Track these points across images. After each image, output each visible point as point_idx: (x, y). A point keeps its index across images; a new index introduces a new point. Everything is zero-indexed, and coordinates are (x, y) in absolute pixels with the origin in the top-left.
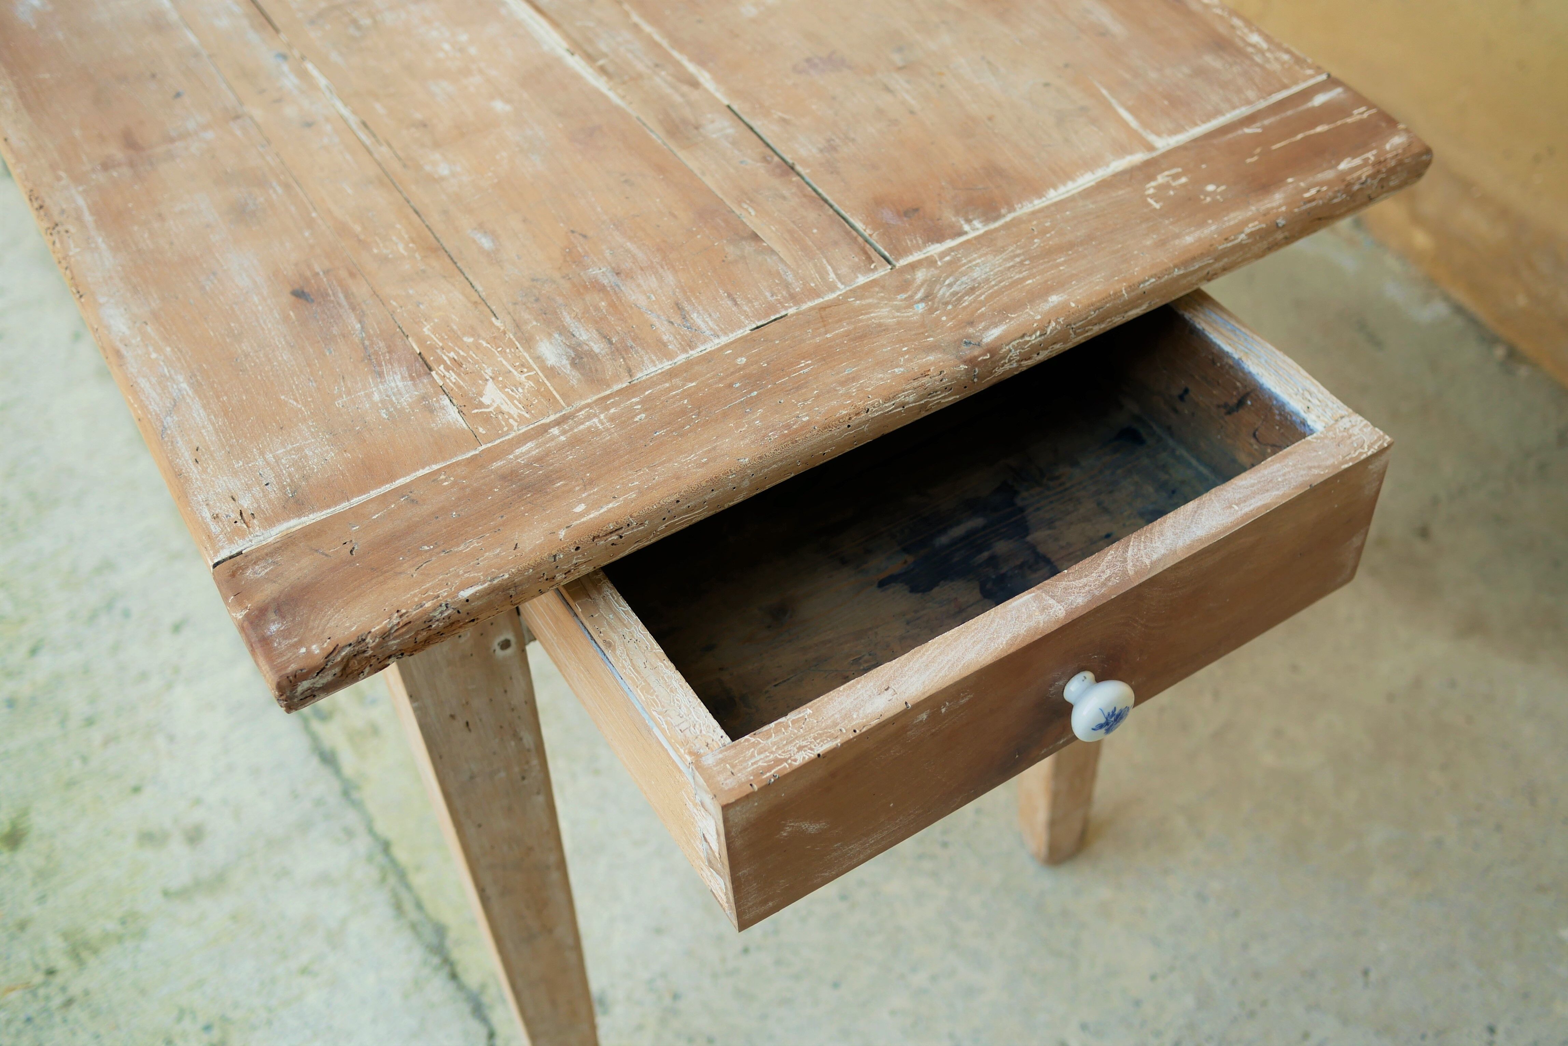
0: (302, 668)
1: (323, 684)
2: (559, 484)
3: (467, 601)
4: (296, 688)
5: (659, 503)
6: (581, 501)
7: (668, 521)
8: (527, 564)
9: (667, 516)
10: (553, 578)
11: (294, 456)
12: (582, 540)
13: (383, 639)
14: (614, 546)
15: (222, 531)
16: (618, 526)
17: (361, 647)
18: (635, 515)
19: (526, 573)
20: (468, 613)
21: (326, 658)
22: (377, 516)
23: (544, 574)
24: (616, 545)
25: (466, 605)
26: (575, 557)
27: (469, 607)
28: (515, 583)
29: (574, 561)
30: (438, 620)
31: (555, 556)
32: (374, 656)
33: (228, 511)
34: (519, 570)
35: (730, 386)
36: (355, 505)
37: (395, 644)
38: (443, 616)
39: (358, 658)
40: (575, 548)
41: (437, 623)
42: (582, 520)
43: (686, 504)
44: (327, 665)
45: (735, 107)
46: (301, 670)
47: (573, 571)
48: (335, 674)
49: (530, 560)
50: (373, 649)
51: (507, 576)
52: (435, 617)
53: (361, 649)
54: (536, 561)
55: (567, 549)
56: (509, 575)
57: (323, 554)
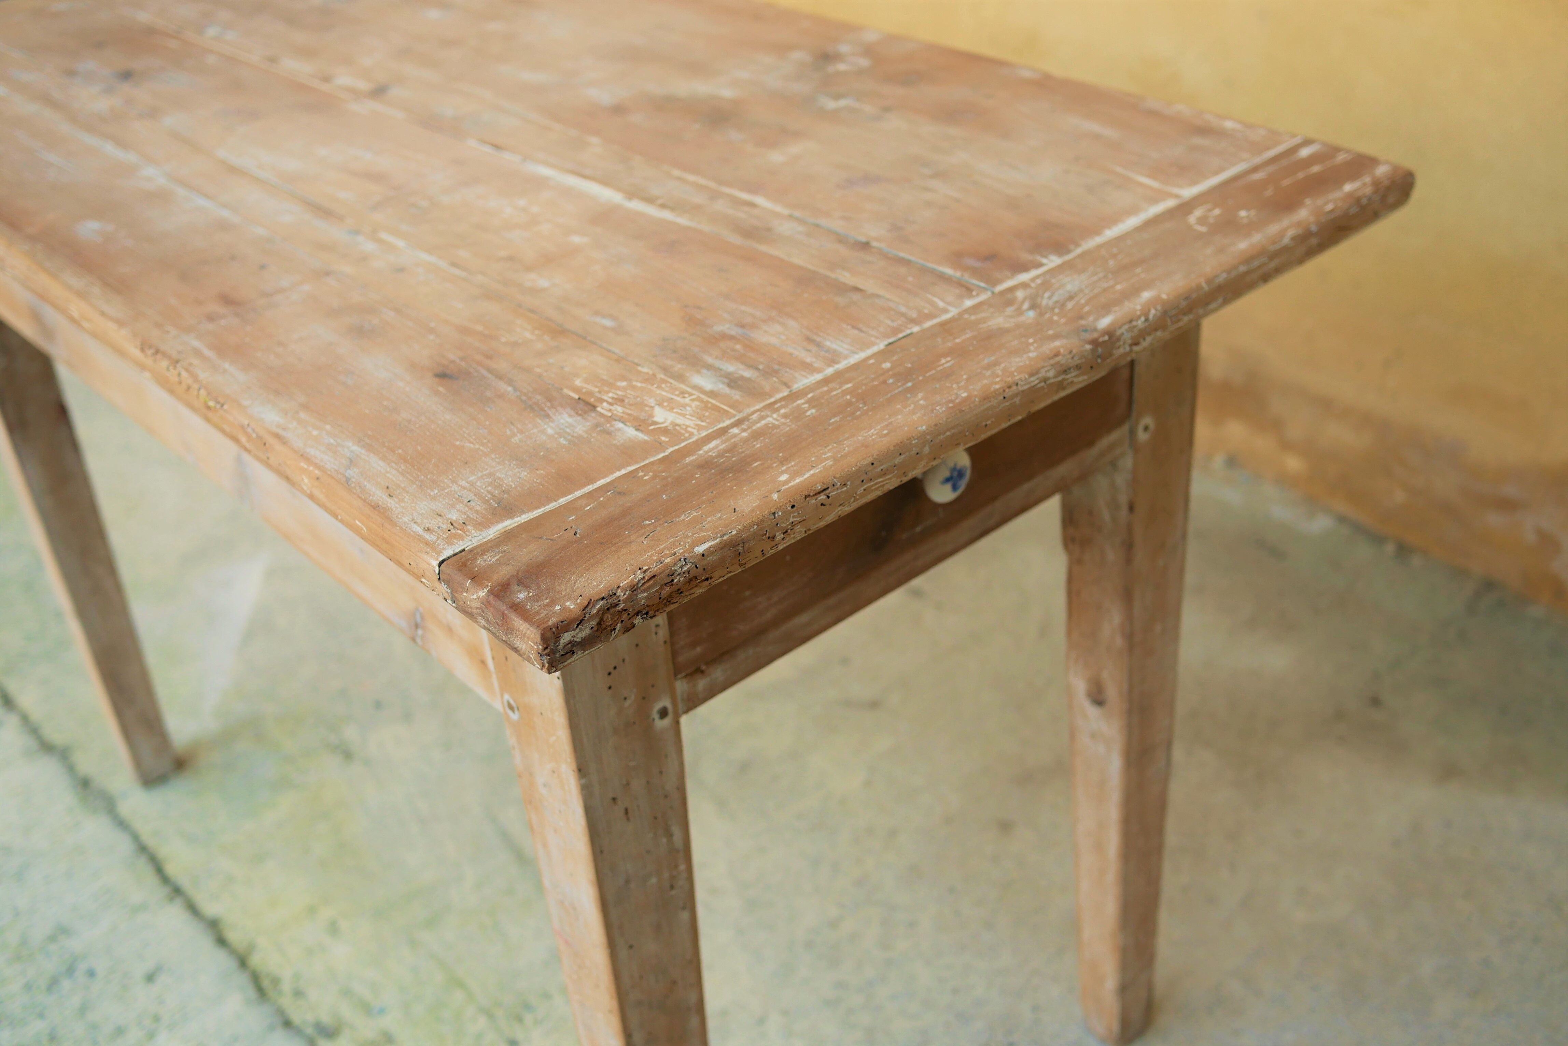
0: (562, 620)
1: (582, 638)
2: (756, 464)
3: (703, 555)
4: (559, 640)
5: (856, 466)
6: (783, 473)
7: (867, 483)
8: (751, 521)
9: (864, 477)
10: (774, 538)
11: (487, 480)
12: (795, 498)
13: (633, 592)
14: (823, 507)
15: (438, 538)
16: (825, 487)
17: (613, 600)
18: (838, 476)
19: (752, 530)
20: (704, 569)
21: (583, 611)
22: (589, 507)
23: (766, 531)
24: (824, 505)
25: (702, 560)
26: (792, 515)
27: (704, 562)
28: (743, 539)
29: (791, 520)
30: (679, 575)
31: (774, 514)
32: (625, 610)
33: (438, 524)
34: (745, 527)
35: (885, 382)
36: (563, 503)
37: (643, 598)
38: (683, 570)
39: (613, 610)
40: (791, 506)
41: (678, 577)
42: (790, 485)
43: (880, 466)
44: (585, 617)
45: (796, 215)
46: (562, 622)
47: (789, 531)
48: (592, 628)
49: (753, 518)
50: (625, 601)
51: (734, 532)
52: (676, 571)
53: (613, 602)
54: (758, 518)
55: (784, 507)
56: (737, 531)
57: (547, 539)
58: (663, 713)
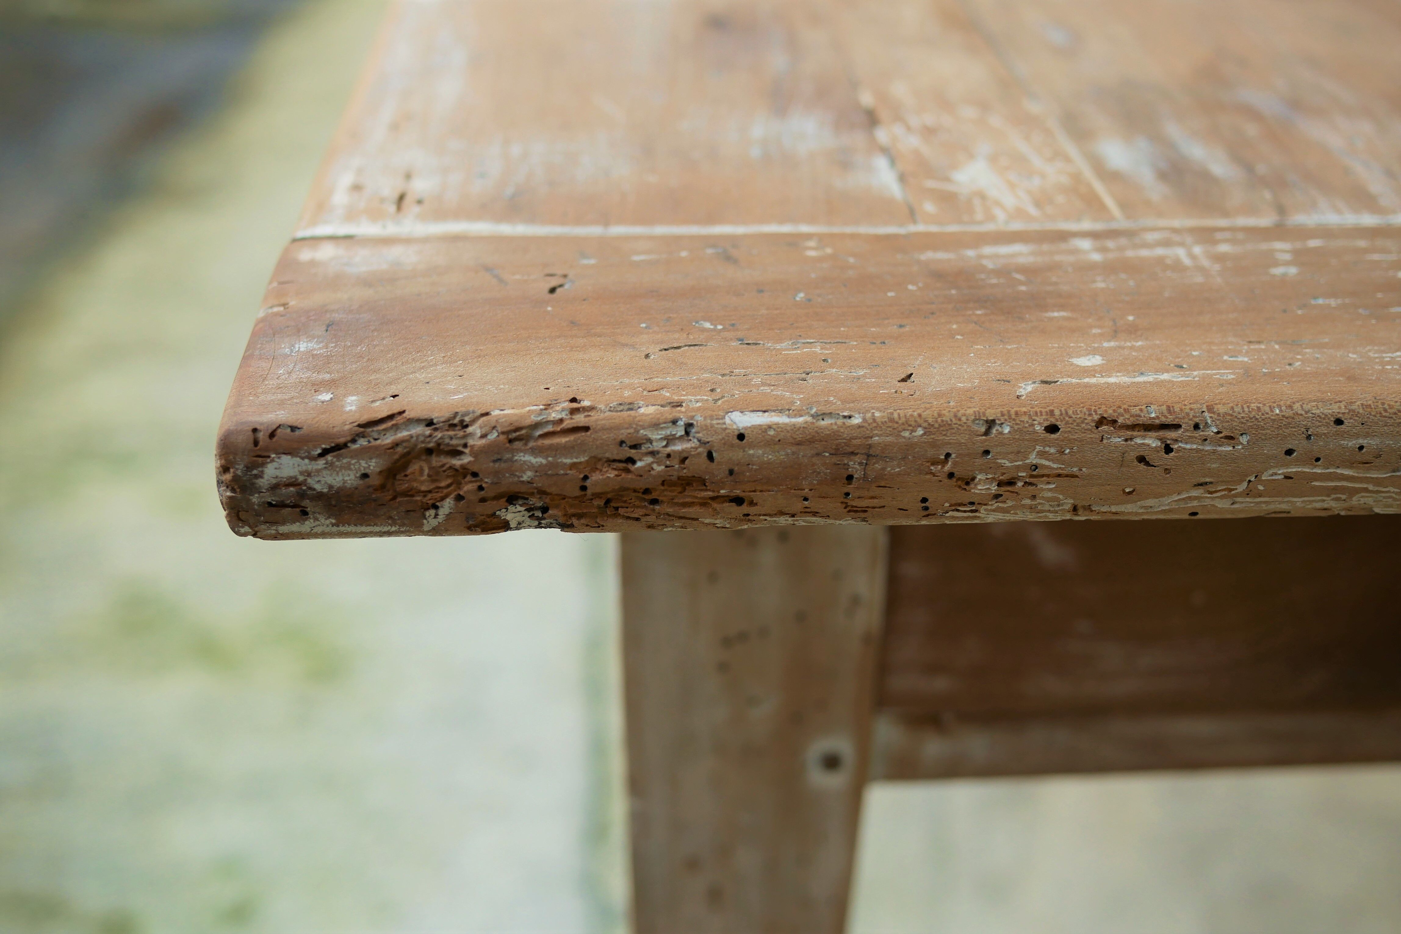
0: (295, 424)
1: (331, 487)
3: (741, 437)
4: (263, 465)
5: (1290, 407)
7: (1299, 462)
8: (915, 414)
9: (1298, 443)
10: (967, 483)
11: (556, 159)
12: (1070, 412)
13: (510, 441)
14: (1142, 466)
15: (348, 206)
16: (1170, 419)
17: (452, 438)
18: (1221, 409)
19: (906, 434)
20: (731, 472)
21: (359, 426)
22: (643, 258)
23: (948, 455)
24: (1148, 464)
25: (732, 446)
26: (1038, 448)
27: (737, 455)
28: (870, 446)
29: (1033, 459)
30: (653, 453)
31: (991, 424)
32: (475, 475)
33: (382, 188)
34: (892, 420)
36: (613, 234)
37: (531, 467)
38: (669, 449)
39: (436, 461)
40: (1046, 424)
41: (649, 459)
42: (1086, 380)
43: (1357, 436)
44: (354, 441)
46: (293, 428)
47: (1020, 484)
48: (365, 476)
49: (926, 409)
50: (476, 454)
51: (857, 420)
52: (650, 441)
53: (447, 441)
54: (940, 415)
55: (1025, 418)
56: (865, 420)
57: (496, 276)
58: (831, 762)
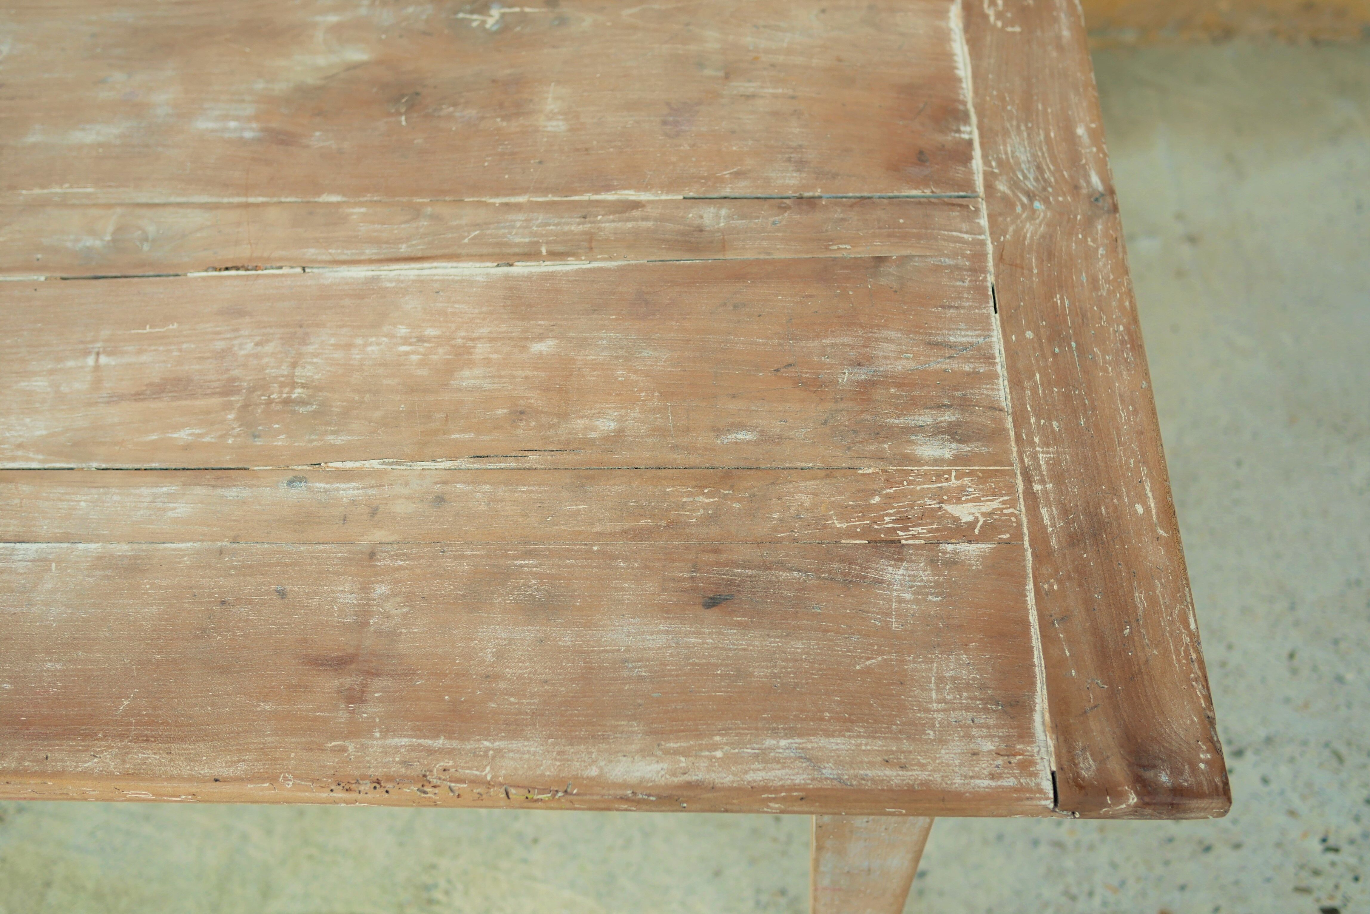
2: (1104, 511)
6: (1132, 505)
11: (948, 687)
12: (1174, 523)
15: (1016, 778)
18: (1165, 478)
22: (1067, 652)
33: (991, 764)
36: (1043, 663)
42: (1154, 513)
45: (691, 194)
